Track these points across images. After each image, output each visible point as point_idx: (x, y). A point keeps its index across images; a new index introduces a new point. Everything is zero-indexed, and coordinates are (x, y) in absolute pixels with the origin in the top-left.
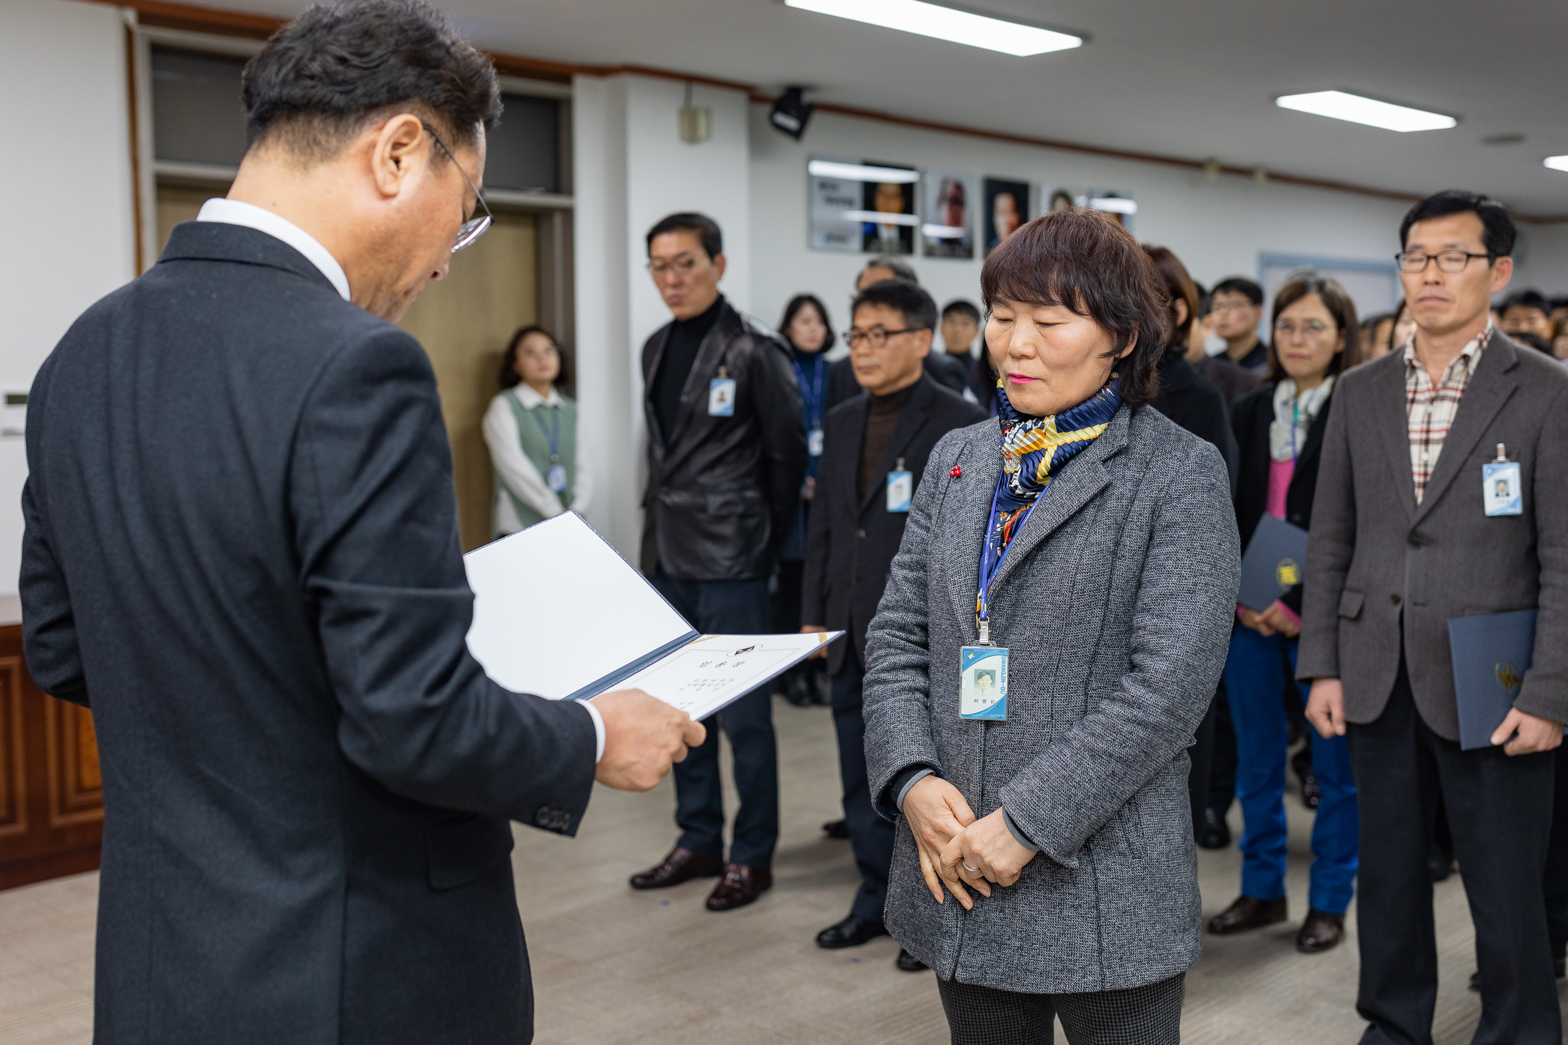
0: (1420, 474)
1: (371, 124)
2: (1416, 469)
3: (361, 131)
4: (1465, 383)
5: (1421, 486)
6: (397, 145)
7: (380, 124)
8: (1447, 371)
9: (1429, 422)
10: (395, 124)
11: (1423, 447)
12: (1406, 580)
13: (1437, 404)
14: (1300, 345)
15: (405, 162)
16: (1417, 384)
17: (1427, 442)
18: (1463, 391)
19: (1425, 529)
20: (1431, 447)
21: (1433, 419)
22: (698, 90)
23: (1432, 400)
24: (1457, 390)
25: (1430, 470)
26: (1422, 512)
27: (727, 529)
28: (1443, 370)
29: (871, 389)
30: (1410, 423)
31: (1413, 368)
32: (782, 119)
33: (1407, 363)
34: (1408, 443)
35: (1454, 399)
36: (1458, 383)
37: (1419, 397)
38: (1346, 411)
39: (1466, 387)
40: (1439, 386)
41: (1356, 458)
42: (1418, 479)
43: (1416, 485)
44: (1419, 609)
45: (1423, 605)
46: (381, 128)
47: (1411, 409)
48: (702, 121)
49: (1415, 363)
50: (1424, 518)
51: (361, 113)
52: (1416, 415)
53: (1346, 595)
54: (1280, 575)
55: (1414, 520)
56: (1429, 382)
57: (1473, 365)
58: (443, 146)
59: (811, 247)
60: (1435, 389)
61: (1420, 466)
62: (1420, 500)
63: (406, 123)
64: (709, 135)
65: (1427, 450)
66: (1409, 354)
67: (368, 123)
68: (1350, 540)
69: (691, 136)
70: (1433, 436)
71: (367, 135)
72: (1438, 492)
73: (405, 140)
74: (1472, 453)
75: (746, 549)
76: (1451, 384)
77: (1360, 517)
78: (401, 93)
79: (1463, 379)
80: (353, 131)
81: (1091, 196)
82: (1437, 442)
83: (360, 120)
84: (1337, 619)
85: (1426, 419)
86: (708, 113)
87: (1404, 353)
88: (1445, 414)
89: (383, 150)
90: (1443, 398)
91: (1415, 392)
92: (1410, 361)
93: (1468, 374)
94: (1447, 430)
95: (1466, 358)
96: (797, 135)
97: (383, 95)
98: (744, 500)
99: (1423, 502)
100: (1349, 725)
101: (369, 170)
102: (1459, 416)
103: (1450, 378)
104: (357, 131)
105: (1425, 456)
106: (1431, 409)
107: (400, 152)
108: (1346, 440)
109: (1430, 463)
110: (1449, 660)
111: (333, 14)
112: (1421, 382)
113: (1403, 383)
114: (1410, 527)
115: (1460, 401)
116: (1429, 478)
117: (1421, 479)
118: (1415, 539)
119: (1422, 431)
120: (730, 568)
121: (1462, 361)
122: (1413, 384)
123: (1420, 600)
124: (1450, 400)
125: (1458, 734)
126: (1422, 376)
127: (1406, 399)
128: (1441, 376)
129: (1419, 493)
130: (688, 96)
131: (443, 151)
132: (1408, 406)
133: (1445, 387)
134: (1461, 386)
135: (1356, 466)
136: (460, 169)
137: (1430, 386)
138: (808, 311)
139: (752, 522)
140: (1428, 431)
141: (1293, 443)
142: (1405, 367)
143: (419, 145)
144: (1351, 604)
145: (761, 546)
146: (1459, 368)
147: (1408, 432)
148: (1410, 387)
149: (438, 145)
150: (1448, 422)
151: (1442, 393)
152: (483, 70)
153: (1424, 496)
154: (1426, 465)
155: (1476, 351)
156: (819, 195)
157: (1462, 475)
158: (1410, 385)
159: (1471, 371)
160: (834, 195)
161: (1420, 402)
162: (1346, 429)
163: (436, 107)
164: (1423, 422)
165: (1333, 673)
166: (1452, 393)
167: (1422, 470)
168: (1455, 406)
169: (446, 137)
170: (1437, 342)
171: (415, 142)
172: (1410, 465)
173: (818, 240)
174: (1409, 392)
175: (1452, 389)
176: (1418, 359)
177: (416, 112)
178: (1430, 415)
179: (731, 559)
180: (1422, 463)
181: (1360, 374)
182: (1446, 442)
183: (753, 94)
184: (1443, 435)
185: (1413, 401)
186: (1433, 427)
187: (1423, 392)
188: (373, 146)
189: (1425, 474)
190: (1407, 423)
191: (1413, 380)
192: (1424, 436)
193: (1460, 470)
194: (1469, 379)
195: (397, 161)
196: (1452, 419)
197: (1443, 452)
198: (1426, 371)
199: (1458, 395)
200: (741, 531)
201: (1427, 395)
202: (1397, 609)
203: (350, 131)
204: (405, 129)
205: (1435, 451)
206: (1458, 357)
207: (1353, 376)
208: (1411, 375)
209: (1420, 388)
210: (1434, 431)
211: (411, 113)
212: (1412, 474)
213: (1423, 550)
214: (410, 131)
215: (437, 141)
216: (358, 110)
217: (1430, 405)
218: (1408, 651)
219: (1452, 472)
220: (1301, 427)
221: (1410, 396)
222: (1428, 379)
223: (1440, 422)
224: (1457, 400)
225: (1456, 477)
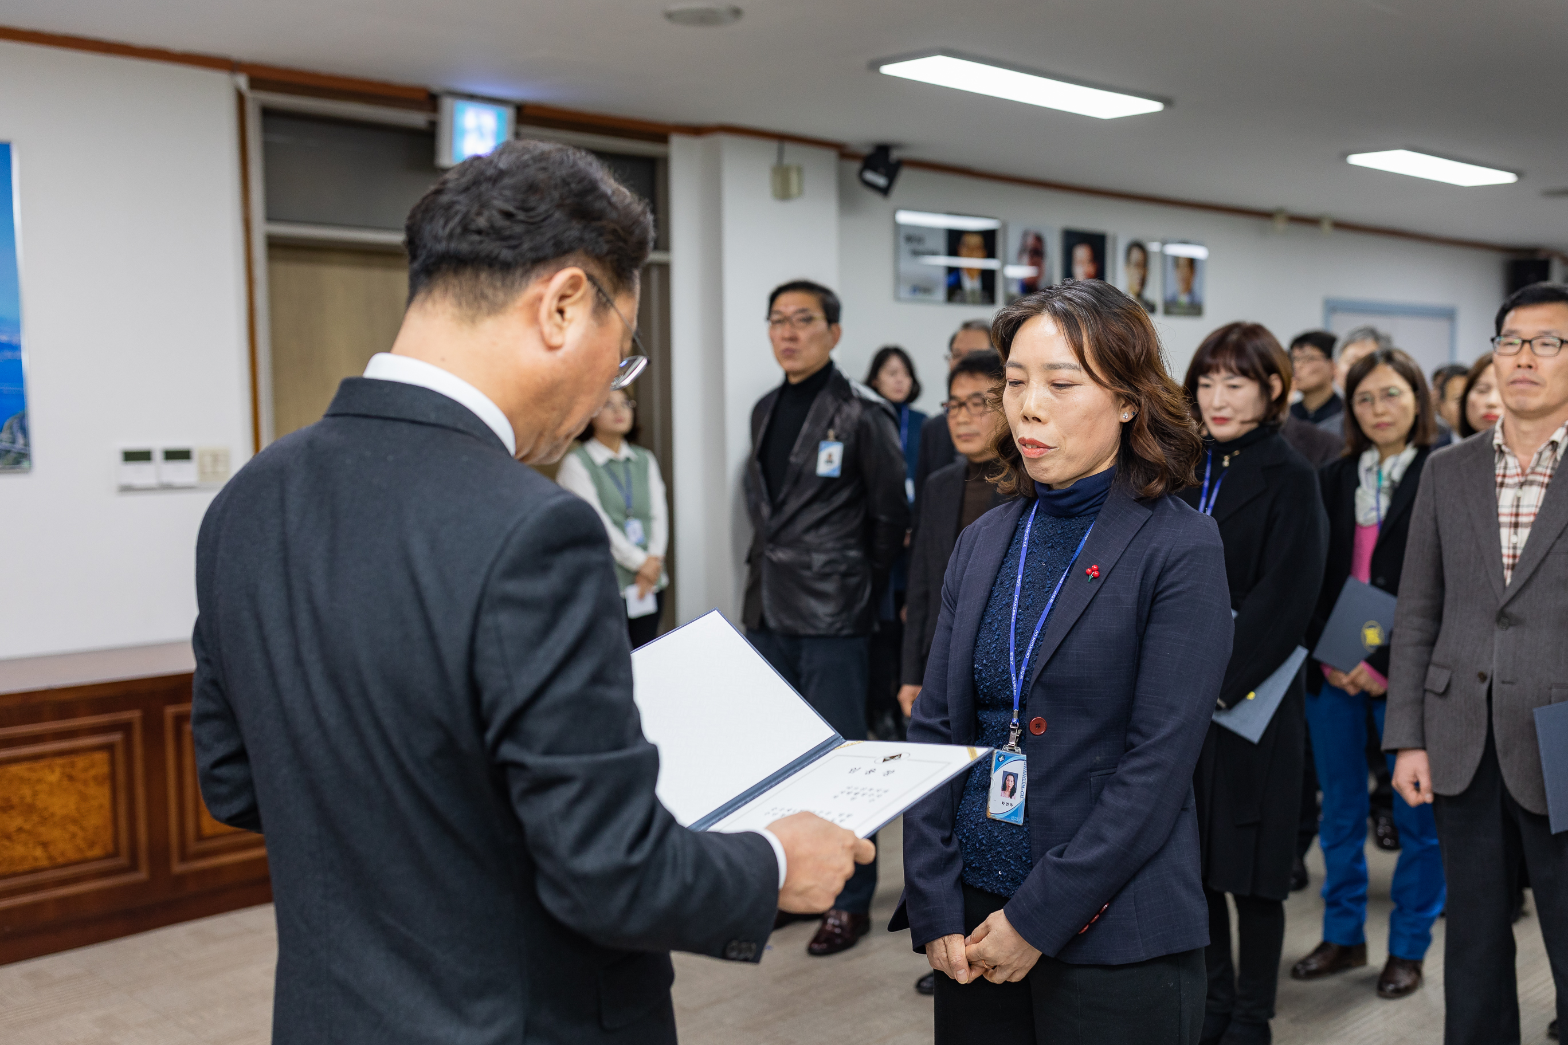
0: (1509, 556)
1: (538, 277)
2: (1505, 551)
3: (527, 285)
4: (1553, 469)
5: (1510, 567)
6: (563, 297)
7: (546, 276)
8: (1535, 456)
9: (1518, 506)
10: (562, 277)
11: (1512, 530)
12: (1495, 659)
13: (1526, 488)
14: (1383, 414)
15: (569, 312)
16: (1505, 468)
17: (1516, 525)
18: (1550, 476)
19: (1513, 609)
20: (1520, 530)
21: (1521, 503)
22: (790, 148)
23: (1522, 485)
24: (1545, 475)
25: (1519, 552)
26: (1510, 593)
27: (829, 587)
28: (1532, 455)
29: (968, 456)
30: (1500, 507)
31: (1502, 452)
32: (870, 176)
33: (1496, 447)
34: (1498, 525)
35: (1542, 485)
36: (1546, 468)
37: (1507, 481)
38: (1434, 493)
39: (1554, 472)
40: (1528, 471)
41: (1445, 539)
42: (1507, 561)
43: (1506, 566)
44: (1506, 687)
45: (1511, 683)
46: (550, 279)
47: (1500, 492)
48: (794, 178)
49: (1504, 448)
50: (1513, 599)
51: (528, 266)
52: (1506, 499)
53: (1432, 669)
54: (1365, 637)
55: (1503, 601)
56: (1518, 467)
57: (1561, 451)
58: (604, 295)
59: (897, 298)
60: (1523, 473)
61: (1509, 548)
62: (1508, 581)
63: (573, 277)
64: (801, 192)
65: (1516, 533)
66: (1498, 439)
67: (534, 276)
68: (1437, 616)
69: (783, 193)
70: (1522, 519)
71: (533, 289)
72: (1526, 574)
73: (569, 292)
74: (1559, 537)
75: (847, 607)
76: (1539, 469)
77: (1448, 596)
78: (566, 246)
79: (1550, 465)
80: (520, 285)
81: (1164, 243)
82: (1525, 525)
83: (526, 273)
84: (1422, 690)
85: (1515, 503)
86: (800, 170)
87: (1493, 438)
88: (1533, 498)
89: (549, 304)
90: (1532, 483)
91: (1504, 476)
92: (1499, 446)
93: (1556, 459)
94: (1535, 515)
95: (1554, 445)
96: (885, 191)
97: (549, 250)
98: (846, 558)
99: (1511, 583)
100: (1436, 796)
101: (534, 319)
102: (1547, 500)
103: (1538, 464)
104: (524, 284)
105: (1514, 539)
106: (1520, 493)
107: (566, 303)
108: (1435, 520)
109: (1518, 545)
110: (1534, 737)
111: (496, 167)
112: (1510, 466)
113: (1492, 467)
114: (1498, 608)
115: (1547, 486)
116: (1517, 560)
117: (1511, 561)
118: (1503, 617)
119: (1511, 515)
120: (831, 624)
121: (1550, 447)
122: (1502, 468)
123: (1508, 679)
124: (1538, 485)
125: (1546, 807)
126: (1511, 461)
127: (1496, 483)
128: (1530, 462)
129: (1508, 574)
130: (781, 154)
131: (604, 300)
132: (1498, 490)
133: (1533, 472)
134: (1549, 472)
135: (1446, 547)
136: (619, 315)
137: (1519, 471)
138: (895, 363)
139: (853, 581)
140: (1517, 515)
141: (1378, 509)
142: (1495, 452)
143: (582, 298)
144: (1438, 679)
145: (863, 604)
146: (1547, 453)
147: (1498, 515)
148: (1499, 471)
149: (601, 295)
150: (1537, 506)
151: (1531, 478)
152: (642, 218)
153: (1512, 577)
154: (1515, 548)
155: (1563, 438)
156: (905, 248)
157: (1550, 558)
158: (1500, 469)
159: (1559, 458)
160: (920, 247)
161: (1508, 486)
162: (1435, 509)
163: (599, 259)
164: (1512, 506)
165: (1420, 745)
166: (1540, 479)
167: (1511, 552)
168: (1544, 491)
169: (607, 287)
170: (1526, 426)
171: (579, 294)
172: (1500, 547)
173: (905, 292)
174: (1498, 475)
175: (1541, 474)
176: (1506, 444)
177: (579, 264)
178: (1519, 499)
179: (832, 615)
180: (1511, 545)
181: (1449, 455)
182: (1533, 525)
183: (843, 151)
184: (1531, 519)
185: (1502, 485)
186: (1522, 510)
187: (1512, 476)
188: (540, 299)
189: (1514, 557)
190: (1497, 507)
191: (1502, 464)
192: (1513, 519)
193: (1548, 554)
194: (1557, 465)
195: (561, 312)
196: (1540, 504)
197: (1531, 535)
198: (1515, 456)
199: (1546, 480)
200: (843, 589)
201: (1516, 480)
202: (1485, 687)
203: (517, 284)
204: (571, 281)
205: (1524, 533)
206: (1547, 443)
207: (1441, 458)
208: (1500, 460)
209: (1508, 472)
210: (1522, 515)
211: (575, 265)
212: (1501, 556)
213: (1511, 630)
214: (575, 284)
215: (599, 290)
216: (524, 264)
217: (1519, 490)
218: (1496, 728)
219: (1540, 555)
220: (1385, 493)
221: (1499, 480)
222: (1517, 464)
223: (1528, 506)
224: (1545, 485)
225: (1543, 560)
